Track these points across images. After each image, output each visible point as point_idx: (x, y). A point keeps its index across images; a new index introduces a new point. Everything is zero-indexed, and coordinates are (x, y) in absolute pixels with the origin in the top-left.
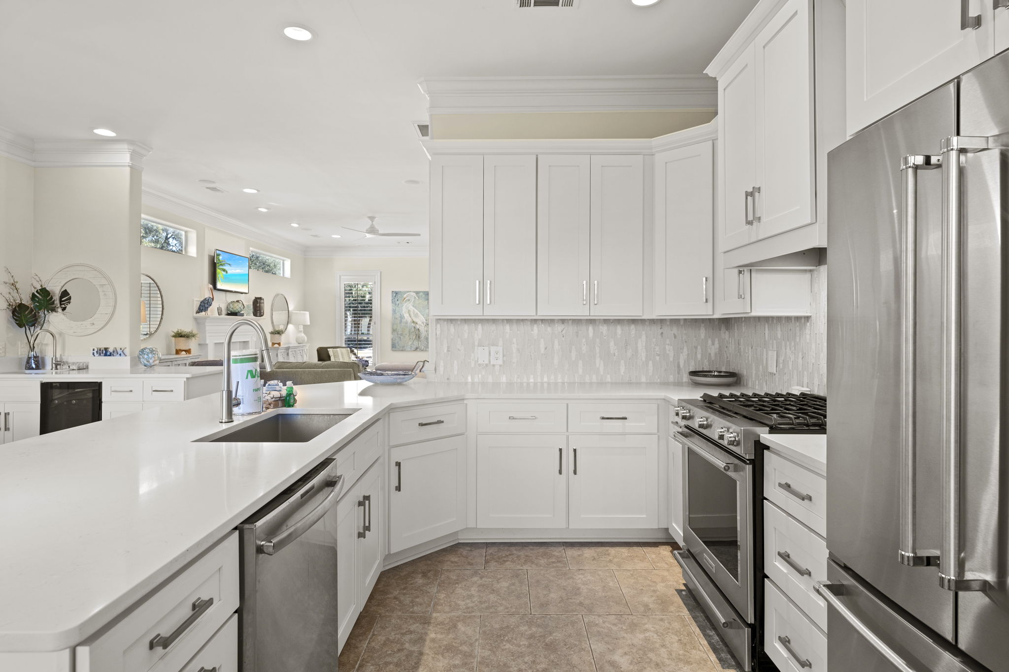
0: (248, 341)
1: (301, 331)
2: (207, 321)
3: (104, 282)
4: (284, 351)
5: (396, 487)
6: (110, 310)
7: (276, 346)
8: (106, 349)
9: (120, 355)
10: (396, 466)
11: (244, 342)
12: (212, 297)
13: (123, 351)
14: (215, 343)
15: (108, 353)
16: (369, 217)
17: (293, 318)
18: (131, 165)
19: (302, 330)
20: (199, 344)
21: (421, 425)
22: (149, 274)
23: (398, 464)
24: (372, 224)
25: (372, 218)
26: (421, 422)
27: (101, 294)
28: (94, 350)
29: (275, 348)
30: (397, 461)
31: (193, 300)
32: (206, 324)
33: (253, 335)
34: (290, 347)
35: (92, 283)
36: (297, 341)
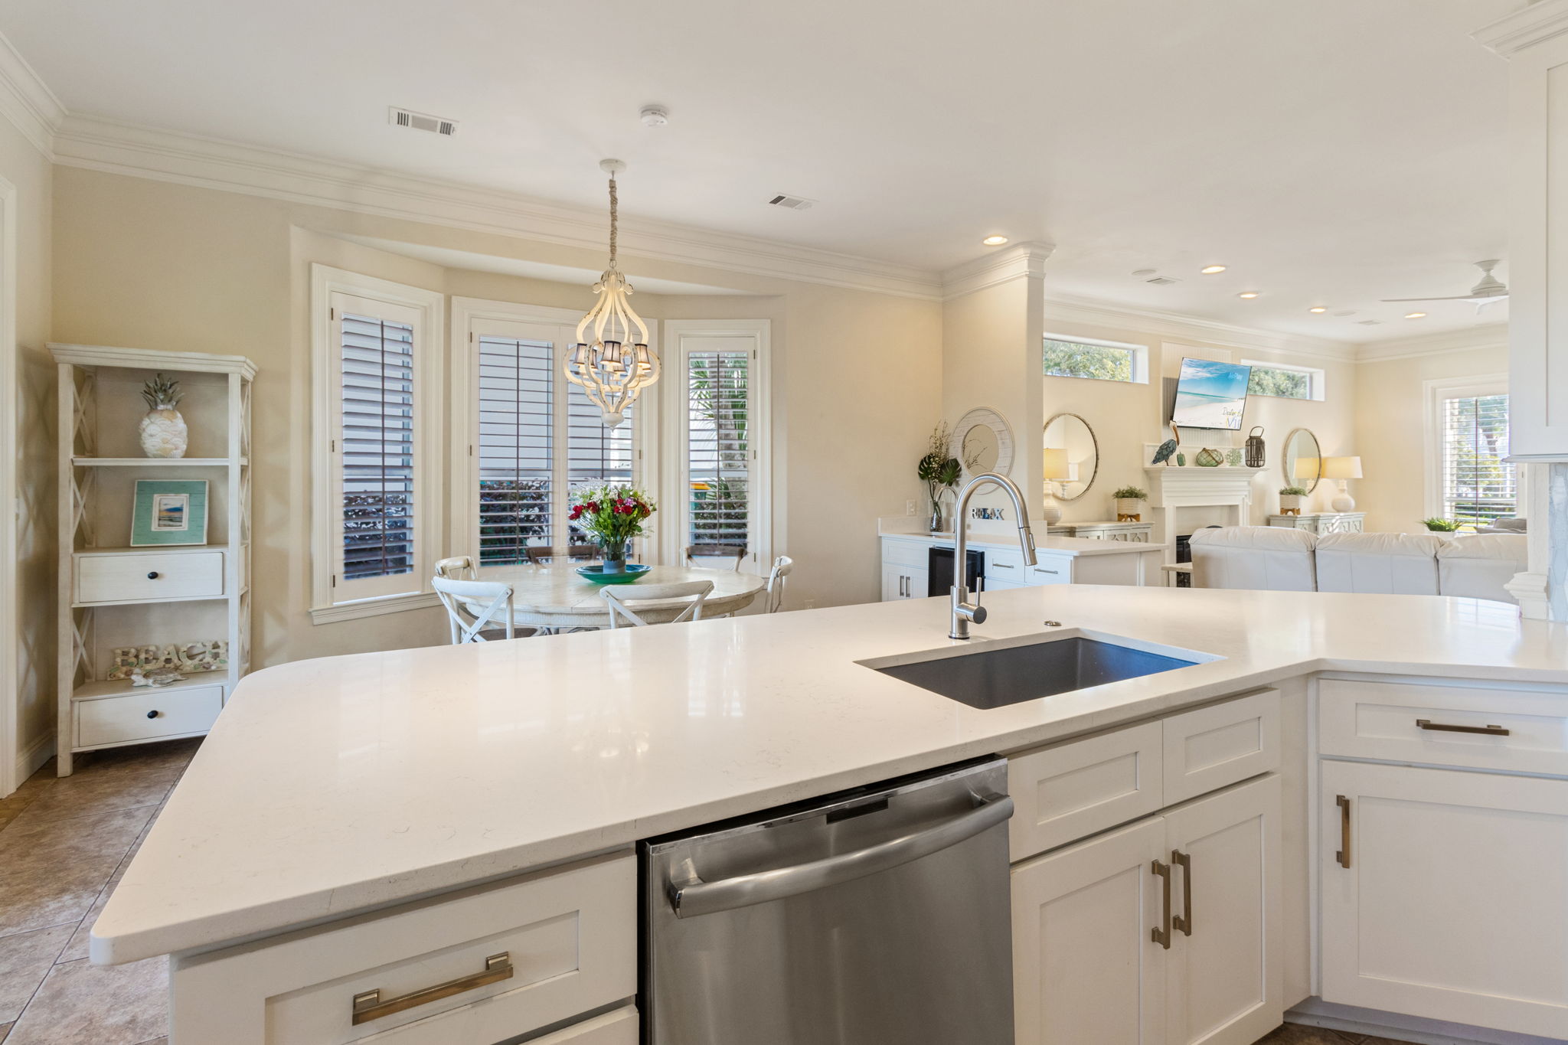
0: (1237, 506)
1: (1343, 491)
2: (1162, 475)
3: (1002, 427)
4: (1309, 522)
5: (1338, 853)
6: (1007, 463)
7: (1290, 513)
8: (985, 510)
9: (997, 518)
10: (1338, 804)
11: (1230, 506)
12: (1176, 440)
13: (1000, 514)
14: (1177, 508)
15: (987, 516)
16: (1481, 264)
17: (1330, 467)
18: (1028, 273)
19: (1345, 488)
20: (1153, 508)
21: (1427, 726)
22: (1077, 414)
23: (1344, 803)
24: (1489, 276)
25: (1488, 265)
26: (1423, 717)
27: (1000, 442)
28: (974, 510)
29: (1289, 517)
30: (1340, 794)
31: (1143, 446)
32: (1162, 479)
33: (1246, 496)
34: (1319, 516)
35: (990, 429)
36: (1333, 507)
